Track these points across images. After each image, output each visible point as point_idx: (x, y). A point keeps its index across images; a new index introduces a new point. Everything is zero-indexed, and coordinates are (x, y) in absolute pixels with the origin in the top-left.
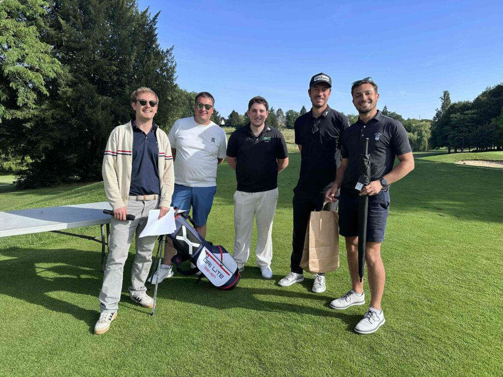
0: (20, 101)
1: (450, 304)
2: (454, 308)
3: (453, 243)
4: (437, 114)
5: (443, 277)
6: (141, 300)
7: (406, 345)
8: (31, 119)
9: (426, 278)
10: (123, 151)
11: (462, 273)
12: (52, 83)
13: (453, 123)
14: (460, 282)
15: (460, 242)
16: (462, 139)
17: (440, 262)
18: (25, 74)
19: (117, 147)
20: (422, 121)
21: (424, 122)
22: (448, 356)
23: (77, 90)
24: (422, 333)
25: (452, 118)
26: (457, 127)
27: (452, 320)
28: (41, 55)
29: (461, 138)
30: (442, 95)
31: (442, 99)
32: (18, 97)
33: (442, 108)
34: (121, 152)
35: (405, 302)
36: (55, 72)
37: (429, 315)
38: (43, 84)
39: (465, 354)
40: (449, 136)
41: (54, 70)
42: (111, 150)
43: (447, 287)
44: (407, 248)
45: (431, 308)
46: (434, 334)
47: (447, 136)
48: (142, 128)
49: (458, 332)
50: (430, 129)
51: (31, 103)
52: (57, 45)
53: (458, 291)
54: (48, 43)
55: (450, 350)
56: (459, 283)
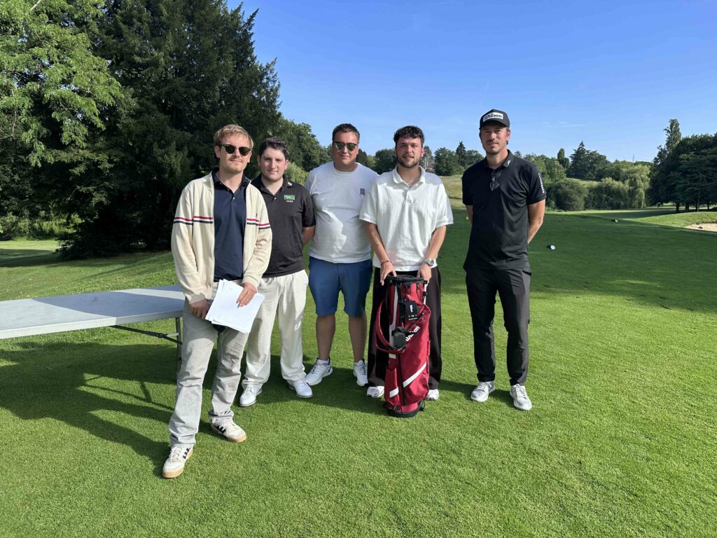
0: (65, 138)
1: (679, 443)
2: (685, 449)
3: (684, 350)
4: (660, 153)
5: (669, 401)
6: (225, 430)
7: (614, 503)
8: (81, 163)
9: (642, 402)
10: (200, 217)
11: (698, 397)
12: (109, 113)
13: (684, 166)
14: (695, 410)
15: (695, 348)
16: (697, 191)
17: (665, 379)
18: (72, 100)
19: (193, 212)
20: (636, 164)
21: (640, 166)
22: (677, 522)
23: (143, 122)
24: (638, 486)
25: (682, 159)
26: (689, 173)
27: (683, 467)
28: (94, 73)
29: (695, 189)
30: (669, 125)
31: (668, 131)
32: (62, 132)
33: (667, 144)
34: (199, 219)
35: (611, 438)
36: (113, 97)
37: (648, 460)
38: (97, 114)
39: (702, 520)
40: (678, 186)
41: (111, 94)
42: (183, 217)
43: (675, 417)
44: (615, 357)
45: (649, 449)
46: (655, 488)
47: (675, 185)
48: (227, 184)
49: (692, 486)
50: (649, 176)
51: (80, 141)
52: (117, 59)
53: (691, 424)
54: (103, 56)
55: (680, 513)
56: (694, 413)
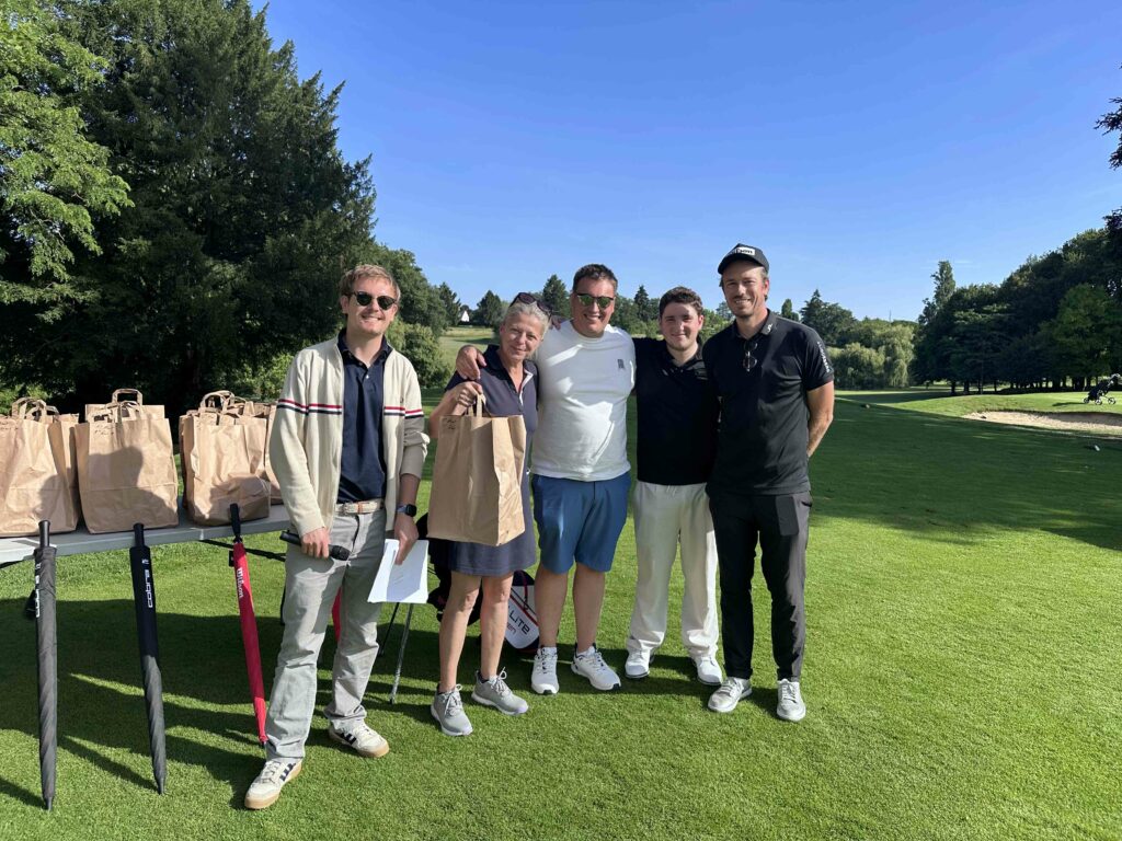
0: (37, 266)
4: (926, 309)
6: (354, 739)
8: (55, 304)
13: (961, 329)
16: (980, 364)
19: (309, 397)
20: (894, 323)
21: (900, 327)
25: (958, 319)
26: (968, 338)
29: (979, 361)
30: (937, 269)
31: (937, 278)
32: (32, 256)
33: (936, 296)
34: (316, 408)
40: (954, 357)
42: (292, 399)
47: (949, 356)
48: (359, 356)
50: (912, 342)
